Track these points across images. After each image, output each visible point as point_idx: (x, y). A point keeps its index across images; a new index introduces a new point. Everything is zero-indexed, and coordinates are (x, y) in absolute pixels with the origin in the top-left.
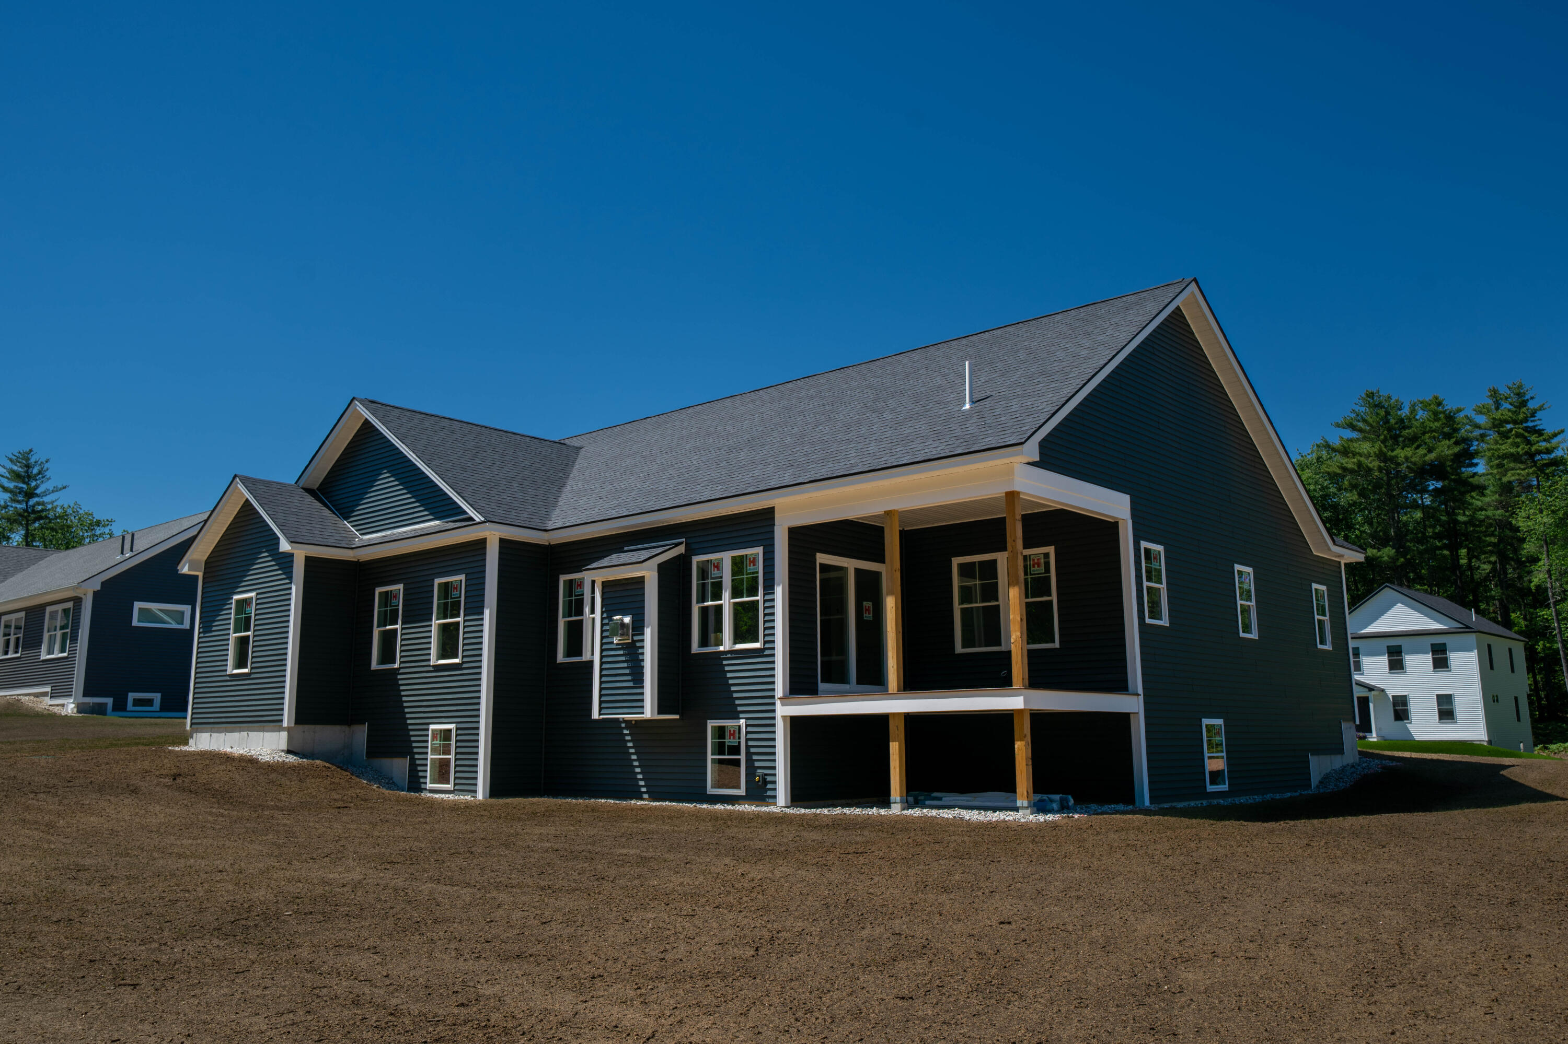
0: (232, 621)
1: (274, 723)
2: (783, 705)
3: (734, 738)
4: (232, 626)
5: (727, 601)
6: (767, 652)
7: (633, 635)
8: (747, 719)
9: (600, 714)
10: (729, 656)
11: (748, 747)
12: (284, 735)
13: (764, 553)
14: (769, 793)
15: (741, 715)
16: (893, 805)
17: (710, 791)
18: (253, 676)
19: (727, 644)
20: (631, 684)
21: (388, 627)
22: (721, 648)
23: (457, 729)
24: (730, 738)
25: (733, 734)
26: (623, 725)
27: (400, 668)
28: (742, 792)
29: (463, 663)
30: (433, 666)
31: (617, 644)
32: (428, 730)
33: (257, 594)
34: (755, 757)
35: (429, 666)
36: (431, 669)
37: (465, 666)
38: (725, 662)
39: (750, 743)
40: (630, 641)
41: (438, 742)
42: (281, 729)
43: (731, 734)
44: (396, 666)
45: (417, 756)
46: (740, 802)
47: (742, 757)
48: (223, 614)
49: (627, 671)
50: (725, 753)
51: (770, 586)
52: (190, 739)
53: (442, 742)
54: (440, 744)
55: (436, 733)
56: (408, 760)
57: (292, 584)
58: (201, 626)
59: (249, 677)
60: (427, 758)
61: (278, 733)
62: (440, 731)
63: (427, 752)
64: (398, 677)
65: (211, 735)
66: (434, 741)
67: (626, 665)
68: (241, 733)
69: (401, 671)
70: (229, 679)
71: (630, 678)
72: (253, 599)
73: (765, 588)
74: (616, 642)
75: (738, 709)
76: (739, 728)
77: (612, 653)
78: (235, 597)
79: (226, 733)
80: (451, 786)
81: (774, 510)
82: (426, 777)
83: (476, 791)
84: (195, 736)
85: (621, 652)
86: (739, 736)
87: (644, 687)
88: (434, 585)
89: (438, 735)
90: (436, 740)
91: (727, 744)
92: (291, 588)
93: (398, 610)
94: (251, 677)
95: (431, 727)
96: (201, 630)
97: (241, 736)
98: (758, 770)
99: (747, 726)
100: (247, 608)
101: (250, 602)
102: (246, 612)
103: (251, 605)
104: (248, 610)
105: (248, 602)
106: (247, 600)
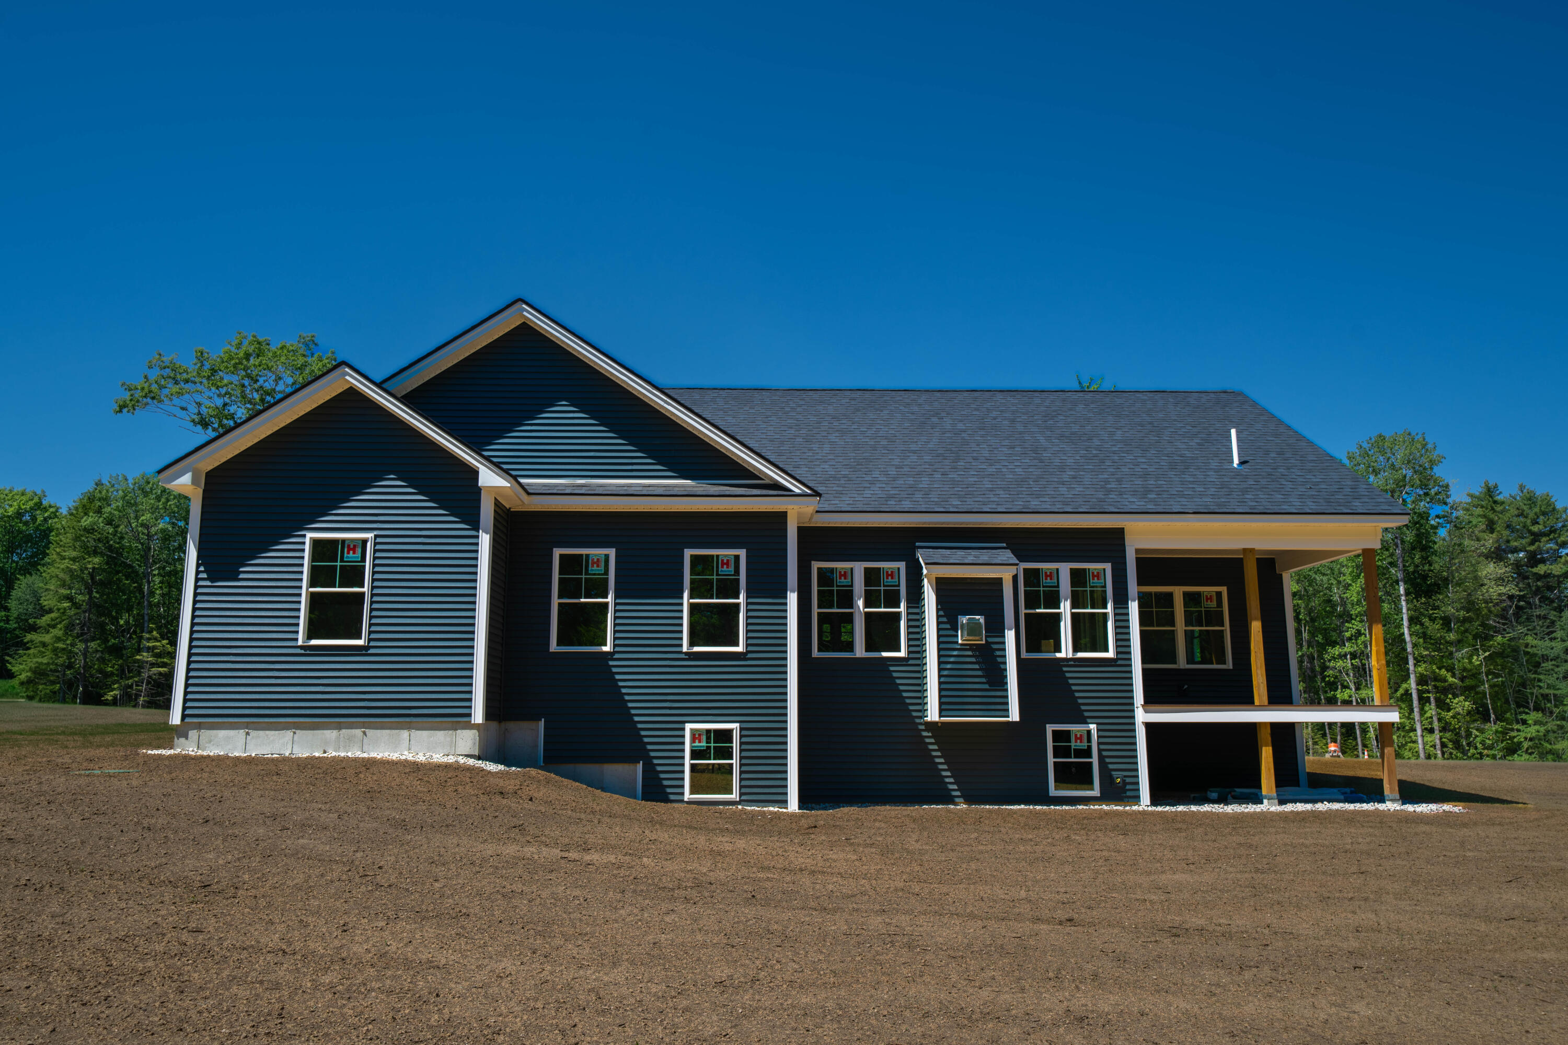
0: (306, 569)
1: (461, 718)
2: (1146, 712)
3: (1081, 742)
4: (305, 577)
5: (1065, 608)
6: (1120, 661)
7: (986, 637)
8: (1097, 724)
9: (940, 716)
10: (1072, 663)
11: (1100, 751)
13: (1114, 569)
14: (1128, 792)
15: (1089, 720)
16: (1264, 800)
17: (1053, 792)
19: (1066, 651)
20: (987, 686)
21: (583, 600)
22: (1058, 655)
23: (741, 729)
24: (1076, 742)
25: (1081, 738)
26: (923, 727)
27: (614, 653)
28: (1096, 792)
29: (748, 652)
30: (686, 653)
31: (962, 645)
32: (683, 729)
33: (376, 536)
34: (1108, 760)
35: (681, 652)
36: (683, 656)
37: (749, 656)
38: (1065, 669)
39: (1102, 747)
40: (984, 642)
41: (704, 744)
42: (470, 726)
43: (1076, 738)
44: (606, 649)
45: (656, 761)
46: (1090, 802)
47: (1095, 760)
48: (271, 556)
49: (980, 673)
50: (1071, 757)
51: (1121, 601)
52: (187, 738)
53: (712, 745)
54: (709, 748)
55: (700, 735)
56: (640, 766)
57: (479, 532)
58: (202, 569)
59: (364, 652)
60: (683, 765)
61: (451, 732)
62: (708, 731)
63: (683, 758)
64: (611, 663)
65: (248, 734)
66: (697, 744)
67: (977, 666)
68: (344, 731)
69: (616, 656)
70: (303, 652)
71: (984, 680)
72: (364, 542)
73: (1116, 602)
74: (960, 641)
75: (1086, 714)
76: (1089, 732)
77: (955, 653)
78: (310, 535)
79: (298, 732)
80: (734, 796)
81: (1121, 531)
82: (683, 786)
83: (786, 802)
84: (205, 734)
85: (970, 653)
86: (1089, 740)
87: (1007, 690)
88: (683, 556)
89: (704, 737)
90: (700, 742)
91: (1073, 747)
92: (477, 537)
93: (606, 580)
94: (369, 652)
95: (689, 726)
96: (201, 576)
97: (342, 736)
98: (1113, 773)
99: (1098, 730)
100: (348, 553)
101: (355, 546)
102: (345, 559)
103: (359, 550)
104: (351, 557)
105: (349, 546)
106: (347, 542)
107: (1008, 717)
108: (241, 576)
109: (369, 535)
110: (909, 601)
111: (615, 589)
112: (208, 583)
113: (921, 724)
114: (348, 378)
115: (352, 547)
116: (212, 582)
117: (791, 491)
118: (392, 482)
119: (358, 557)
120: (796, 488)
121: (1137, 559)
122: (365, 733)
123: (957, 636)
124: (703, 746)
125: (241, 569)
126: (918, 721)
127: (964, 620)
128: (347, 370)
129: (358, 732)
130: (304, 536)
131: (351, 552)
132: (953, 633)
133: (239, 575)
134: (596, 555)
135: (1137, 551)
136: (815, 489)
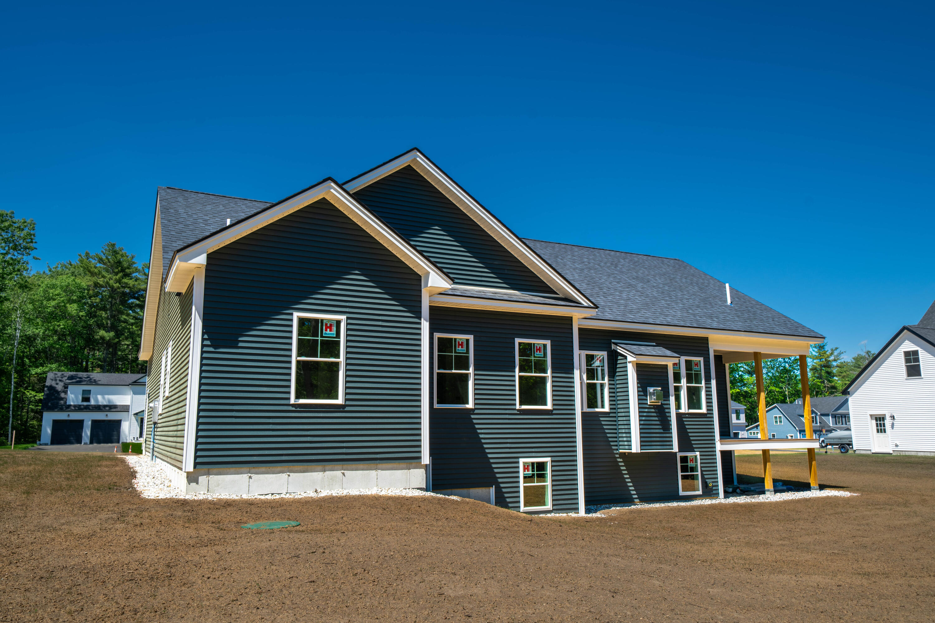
0: (294, 342)
1: (413, 461)
2: (721, 444)
3: (693, 463)
4: (294, 348)
6: (708, 416)
7: (661, 401)
8: (700, 452)
9: (641, 450)
10: (687, 416)
11: (701, 468)
12: (422, 472)
13: (704, 361)
14: (714, 492)
15: (695, 450)
16: (766, 492)
17: (681, 493)
18: (347, 409)
19: (685, 409)
20: (662, 431)
21: (453, 371)
22: (682, 411)
23: (552, 461)
24: (690, 463)
25: (692, 460)
26: (617, 456)
27: (474, 409)
28: (700, 492)
29: (554, 409)
30: (518, 410)
31: (649, 405)
32: (518, 462)
33: (348, 319)
34: (705, 473)
35: (515, 409)
36: (516, 412)
38: (684, 419)
39: (702, 466)
40: (660, 404)
41: (531, 472)
42: (419, 466)
43: (691, 461)
44: (469, 406)
45: (502, 485)
46: (698, 498)
47: (699, 473)
48: (264, 329)
49: (658, 423)
50: (688, 472)
51: (708, 380)
52: (197, 483)
53: (535, 472)
54: (533, 475)
55: (528, 466)
56: (492, 490)
57: (421, 320)
58: (206, 336)
59: (342, 410)
60: (519, 487)
61: (406, 471)
62: (533, 464)
63: (518, 482)
64: (473, 416)
65: (250, 477)
66: (526, 472)
67: (657, 419)
68: (327, 472)
69: (476, 411)
70: (294, 409)
71: (660, 427)
72: (338, 323)
73: (706, 380)
74: (649, 403)
75: (694, 446)
76: (696, 456)
77: (646, 410)
78: (296, 315)
79: (291, 474)
80: (549, 506)
81: (706, 339)
82: (519, 502)
83: (578, 509)
84: (214, 479)
85: (653, 410)
86: (696, 462)
87: (672, 433)
88: (514, 343)
89: (530, 468)
90: (528, 471)
91: (689, 466)
92: (420, 323)
93: (467, 358)
94: (345, 409)
95: (522, 461)
96: (205, 343)
97: (326, 477)
98: (707, 480)
99: (700, 455)
100: (326, 330)
101: (331, 325)
102: (324, 335)
103: (334, 328)
104: (329, 334)
105: (326, 324)
106: (324, 321)
107: (672, 449)
108: (240, 344)
109: (343, 317)
110: (609, 376)
111: (474, 364)
112: (211, 349)
113: (617, 454)
114: (332, 190)
115: (328, 325)
116: (215, 349)
117: (580, 304)
118: (357, 276)
119: (333, 334)
120: (585, 302)
121: (715, 355)
122: (343, 474)
123: (647, 400)
124: (530, 474)
125: (240, 339)
126: (615, 452)
127: (651, 390)
128: (333, 184)
129: (339, 473)
130: (292, 314)
131: (328, 330)
132: (645, 398)
133: (238, 344)
134: (460, 339)
135: (715, 351)
136: (596, 303)
